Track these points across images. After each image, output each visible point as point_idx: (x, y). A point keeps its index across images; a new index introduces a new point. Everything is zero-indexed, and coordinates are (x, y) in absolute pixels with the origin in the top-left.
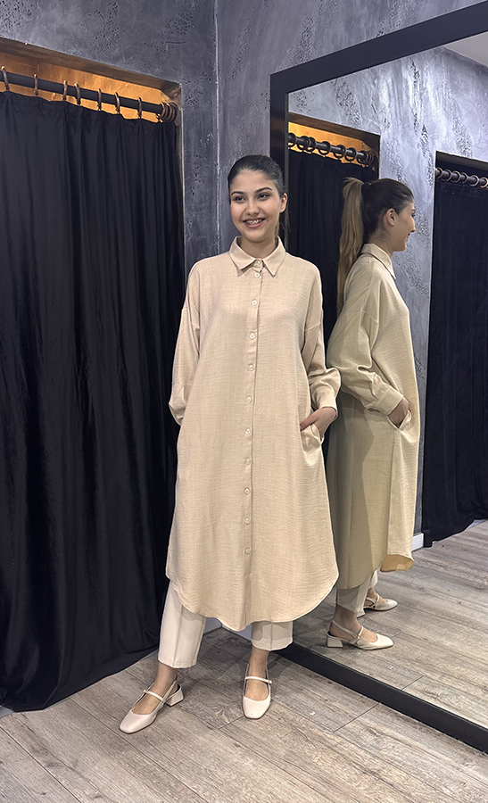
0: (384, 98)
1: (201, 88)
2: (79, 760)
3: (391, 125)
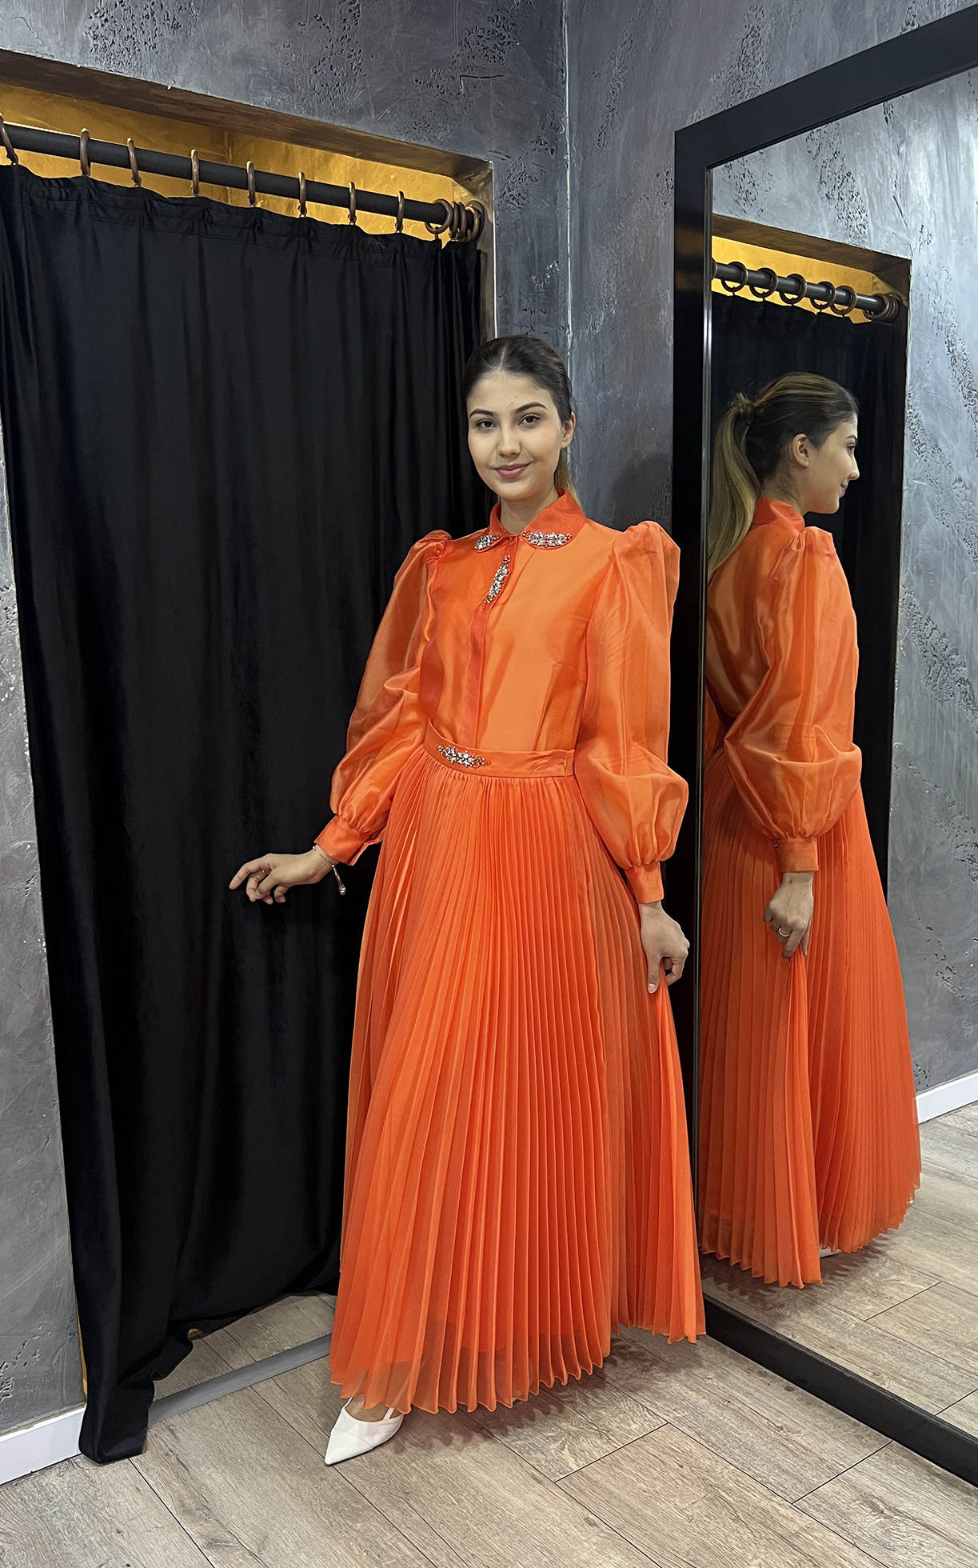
0: (921, 182)
1: (535, 169)
2: (270, 1536)
3: (934, 239)
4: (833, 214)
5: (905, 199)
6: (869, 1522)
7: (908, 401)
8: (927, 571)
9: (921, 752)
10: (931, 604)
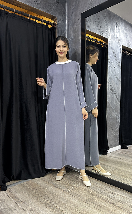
0: (109, 29)
1: (62, 19)
2: (26, 200)
3: (111, 37)
4: (99, 31)
5: (107, 31)
6: (111, 195)
7: (108, 56)
8: (111, 79)
9: (110, 102)
10: (111, 83)
